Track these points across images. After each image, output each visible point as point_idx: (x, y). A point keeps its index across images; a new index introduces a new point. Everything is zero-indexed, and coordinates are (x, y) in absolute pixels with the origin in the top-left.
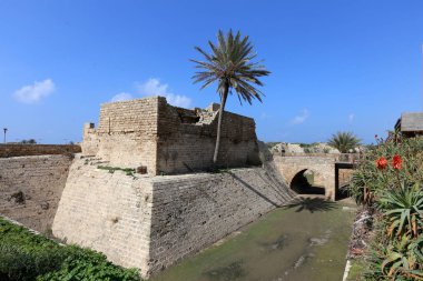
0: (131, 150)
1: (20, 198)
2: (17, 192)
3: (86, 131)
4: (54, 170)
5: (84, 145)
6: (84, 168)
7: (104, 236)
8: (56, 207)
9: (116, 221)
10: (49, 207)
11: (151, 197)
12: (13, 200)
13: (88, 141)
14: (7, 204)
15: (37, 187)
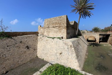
0: (56, 32)
1: (28, 47)
2: (27, 46)
3: (39, 28)
4: (34, 39)
5: (39, 32)
6: (43, 38)
7: (58, 58)
8: (37, 50)
9: (61, 54)
10: (35, 50)
11: (72, 46)
12: (26, 48)
13: (40, 31)
14: (25, 49)
15: (31, 44)
